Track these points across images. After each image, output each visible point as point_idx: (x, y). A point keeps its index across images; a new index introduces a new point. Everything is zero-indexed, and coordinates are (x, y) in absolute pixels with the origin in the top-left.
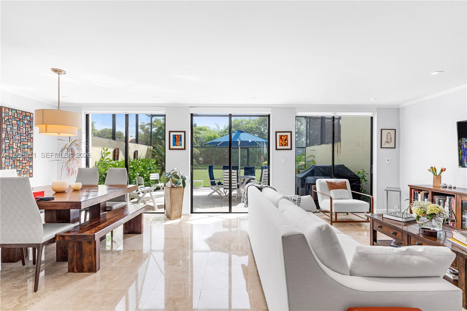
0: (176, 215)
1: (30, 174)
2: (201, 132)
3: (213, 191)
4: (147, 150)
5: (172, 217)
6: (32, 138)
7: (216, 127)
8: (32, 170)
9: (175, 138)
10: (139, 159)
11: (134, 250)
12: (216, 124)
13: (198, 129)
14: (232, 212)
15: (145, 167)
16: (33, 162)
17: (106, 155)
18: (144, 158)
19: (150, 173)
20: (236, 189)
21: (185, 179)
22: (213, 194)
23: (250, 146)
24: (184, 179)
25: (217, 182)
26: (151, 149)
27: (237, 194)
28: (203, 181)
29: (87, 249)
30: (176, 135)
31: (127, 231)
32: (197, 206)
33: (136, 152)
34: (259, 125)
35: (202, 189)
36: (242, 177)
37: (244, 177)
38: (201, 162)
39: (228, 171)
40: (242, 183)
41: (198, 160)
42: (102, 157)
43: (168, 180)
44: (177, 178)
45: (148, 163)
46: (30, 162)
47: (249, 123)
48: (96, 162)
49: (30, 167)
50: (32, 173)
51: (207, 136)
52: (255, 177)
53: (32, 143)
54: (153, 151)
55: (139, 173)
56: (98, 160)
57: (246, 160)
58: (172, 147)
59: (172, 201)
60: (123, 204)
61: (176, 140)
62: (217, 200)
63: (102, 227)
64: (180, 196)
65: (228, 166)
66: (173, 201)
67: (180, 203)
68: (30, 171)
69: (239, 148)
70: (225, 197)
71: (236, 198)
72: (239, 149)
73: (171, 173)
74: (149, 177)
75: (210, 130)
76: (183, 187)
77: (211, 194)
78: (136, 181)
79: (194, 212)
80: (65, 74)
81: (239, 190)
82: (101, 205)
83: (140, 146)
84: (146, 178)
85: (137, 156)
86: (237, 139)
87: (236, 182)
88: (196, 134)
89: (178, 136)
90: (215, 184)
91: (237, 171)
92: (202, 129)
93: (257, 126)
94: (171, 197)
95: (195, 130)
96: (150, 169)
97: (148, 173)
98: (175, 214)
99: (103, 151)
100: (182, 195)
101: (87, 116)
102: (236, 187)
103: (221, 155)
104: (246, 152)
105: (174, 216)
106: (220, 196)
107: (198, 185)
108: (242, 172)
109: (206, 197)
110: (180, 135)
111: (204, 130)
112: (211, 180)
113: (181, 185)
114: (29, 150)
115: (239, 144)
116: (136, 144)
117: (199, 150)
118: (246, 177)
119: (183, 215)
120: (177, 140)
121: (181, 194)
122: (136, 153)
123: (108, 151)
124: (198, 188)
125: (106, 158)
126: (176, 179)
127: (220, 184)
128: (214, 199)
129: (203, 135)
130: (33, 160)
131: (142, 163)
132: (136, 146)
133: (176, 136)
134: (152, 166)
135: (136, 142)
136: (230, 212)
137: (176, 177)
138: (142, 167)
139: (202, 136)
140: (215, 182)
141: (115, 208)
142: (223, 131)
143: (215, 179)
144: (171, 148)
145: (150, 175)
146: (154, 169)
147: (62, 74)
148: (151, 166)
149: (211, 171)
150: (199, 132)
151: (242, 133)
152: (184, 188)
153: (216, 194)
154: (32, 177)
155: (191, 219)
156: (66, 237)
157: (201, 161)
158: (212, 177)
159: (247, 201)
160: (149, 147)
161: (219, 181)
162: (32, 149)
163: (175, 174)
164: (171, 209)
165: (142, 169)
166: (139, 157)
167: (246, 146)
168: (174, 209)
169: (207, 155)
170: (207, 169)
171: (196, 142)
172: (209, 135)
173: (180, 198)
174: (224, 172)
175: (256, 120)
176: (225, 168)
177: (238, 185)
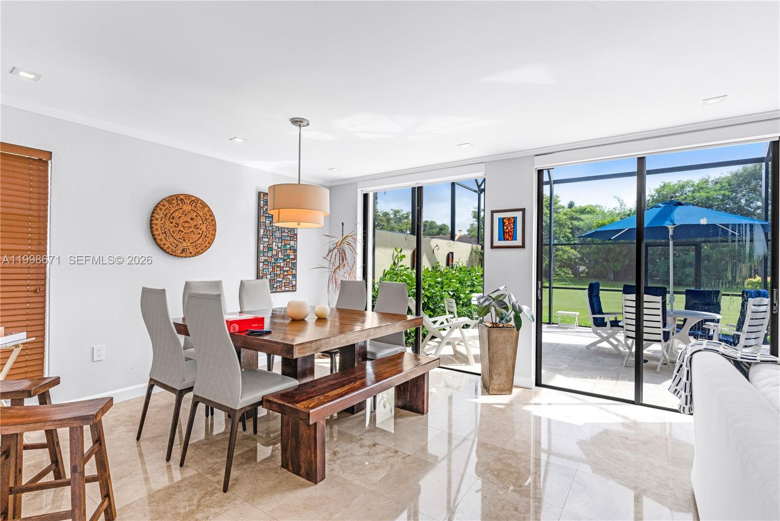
0: (501, 386)
1: (293, 286)
2: (582, 217)
3: (597, 338)
4: (470, 251)
5: (493, 389)
6: (296, 235)
7: (617, 205)
8: (296, 281)
9: (504, 223)
10: (457, 267)
11: (396, 452)
12: (618, 199)
13: (576, 212)
14: (644, 402)
15: (464, 280)
16: (296, 269)
17: (399, 260)
18: (465, 265)
19: (471, 292)
20: (660, 341)
21: (521, 311)
22: (600, 345)
23: (703, 239)
24: (518, 312)
25: (608, 319)
26: (477, 249)
27: (663, 355)
28: (578, 313)
29: (304, 434)
30: (505, 218)
31: (400, 403)
32: (556, 369)
33: (451, 254)
34: (733, 192)
35: (576, 330)
36: (679, 313)
37: (686, 314)
38: (582, 275)
39: (633, 297)
40: (680, 327)
41: (575, 270)
42: (394, 263)
43: (488, 311)
44: (504, 308)
45: (470, 274)
46: (293, 269)
47: (702, 188)
48: (385, 271)
49: (293, 277)
50: (295, 286)
51: (595, 224)
52: (718, 316)
53: (296, 242)
54: (481, 253)
55: (452, 291)
56: (388, 269)
57: (691, 271)
58: (497, 243)
59: (491, 355)
60: (398, 351)
61: (505, 228)
62: (607, 360)
63: (333, 396)
64: (508, 347)
65: (634, 286)
66: (495, 356)
67: (510, 363)
68: (293, 282)
69: (671, 243)
70: (629, 356)
71: (659, 364)
72: (669, 245)
73: (494, 296)
74: (470, 300)
75: (603, 212)
76: (515, 329)
77: (595, 344)
78: (445, 306)
79: (543, 383)
80: (308, 124)
81: (668, 346)
82: (357, 348)
83: (457, 244)
84: (464, 300)
85: (452, 261)
86: (664, 222)
87: (660, 325)
88: (572, 221)
89: (509, 219)
90: (605, 325)
91: (664, 298)
92: (585, 210)
93: (727, 193)
94: (491, 347)
95: (571, 214)
96: (473, 285)
97: (467, 292)
98: (498, 383)
99: (396, 253)
100: (513, 345)
101: (366, 196)
102: (661, 337)
103: (627, 261)
104: (693, 253)
105: (496, 387)
106: (616, 353)
107: (569, 320)
108: (679, 302)
109: (583, 349)
110: (514, 218)
111: (589, 213)
112: (593, 313)
113: (512, 323)
114: (292, 252)
115: (671, 233)
116: (451, 241)
117: (579, 252)
118: (689, 314)
119: (517, 387)
120: (507, 228)
121: (512, 343)
122: (451, 257)
123: (402, 253)
124: (568, 328)
125: (400, 264)
126: (504, 311)
127: (615, 324)
128: (601, 358)
129: (587, 221)
130: (296, 267)
131: (458, 274)
132: (451, 244)
133: (505, 221)
134: (475, 280)
135: (451, 238)
136: (638, 401)
137: (502, 305)
138: (458, 282)
139: (585, 224)
140: (604, 318)
141: (384, 355)
142: (632, 211)
143: (604, 311)
144: (495, 245)
145: (472, 297)
146: (480, 286)
147: (304, 126)
148: (473, 280)
149: (594, 294)
150: (578, 216)
151: (679, 207)
152: (518, 330)
153: (605, 345)
154: (296, 291)
155: (535, 400)
156: (275, 405)
157: (582, 273)
158: (595, 306)
159: (688, 394)
160: (475, 246)
161: (616, 318)
162: (295, 251)
163: (500, 299)
164: (490, 371)
165: (457, 285)
166: (456, 264)
167: (692, 240)
168: (495, 372)
169: (597, 262)
170: (585, 289)
171: (571, 237)
172: (600, 222)
173: (508, 350)
174: (626, 300)
175: (724, 181)
176: (627, 290)
177: (664, 332)
